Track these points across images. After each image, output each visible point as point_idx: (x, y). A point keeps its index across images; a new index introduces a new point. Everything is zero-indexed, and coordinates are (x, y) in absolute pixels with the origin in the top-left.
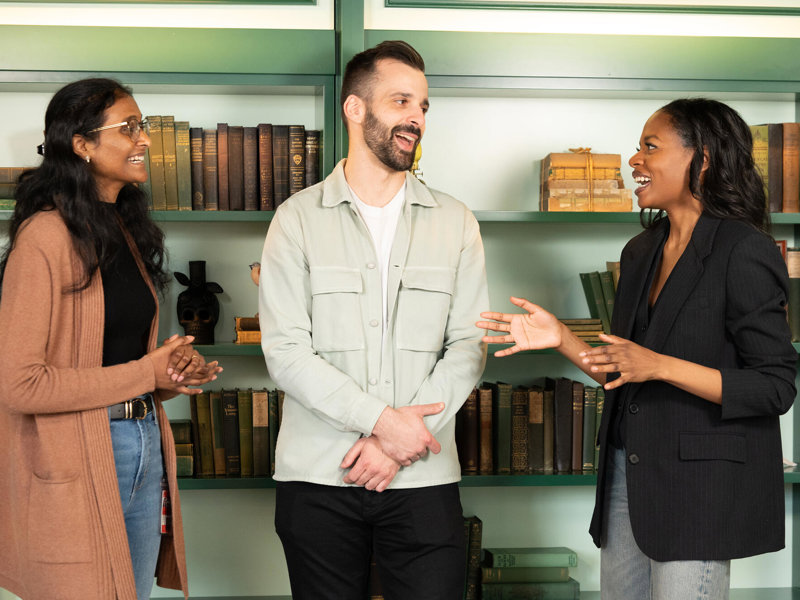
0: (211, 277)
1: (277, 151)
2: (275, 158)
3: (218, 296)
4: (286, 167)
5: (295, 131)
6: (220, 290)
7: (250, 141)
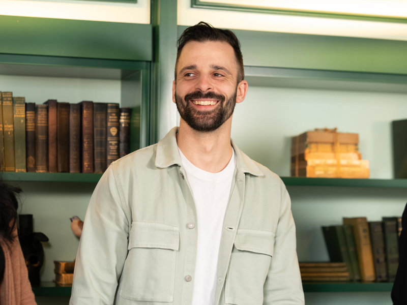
0: (37, 228)
1: (97, 124)
2: (95, 129)
3: (43, 243)
4: (104, 137)
5: (112, 107)
6: (46, 239)
7: (75, 115)
